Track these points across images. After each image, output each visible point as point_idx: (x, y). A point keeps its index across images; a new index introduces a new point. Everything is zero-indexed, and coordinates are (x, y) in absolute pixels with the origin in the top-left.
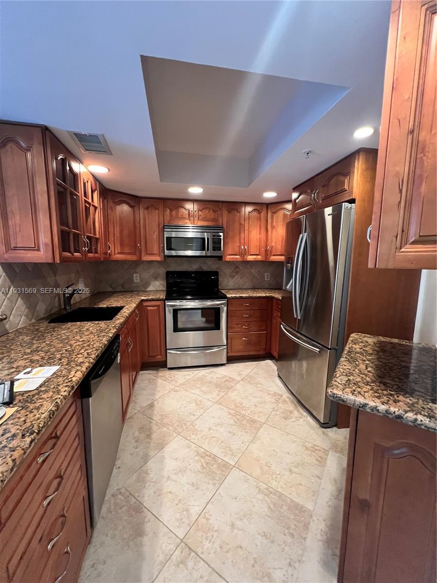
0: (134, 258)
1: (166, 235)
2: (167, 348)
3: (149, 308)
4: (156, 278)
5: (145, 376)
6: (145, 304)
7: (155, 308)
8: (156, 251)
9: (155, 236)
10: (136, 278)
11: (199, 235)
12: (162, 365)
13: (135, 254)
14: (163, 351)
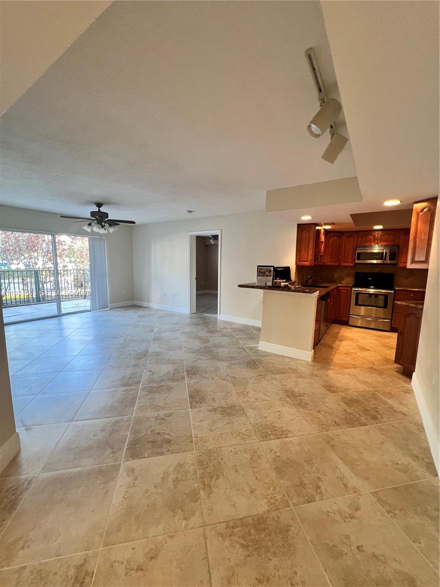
0: (337, 264)
1: (358, 251)
2: (350, 313)
3: (342, 291)
4: (348, 276)
5: (335, 328)
6: (340, 288)
7: (345, 291)
8: (350, 260)
9: (351, 252)
10: (336, 275)
11: (381, 251)
12: (346, 323)
13: (337, 262)
14: (347, 316)
